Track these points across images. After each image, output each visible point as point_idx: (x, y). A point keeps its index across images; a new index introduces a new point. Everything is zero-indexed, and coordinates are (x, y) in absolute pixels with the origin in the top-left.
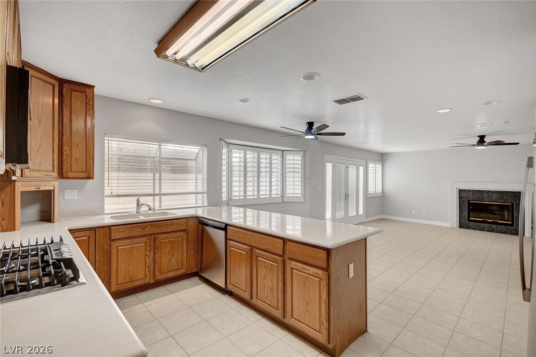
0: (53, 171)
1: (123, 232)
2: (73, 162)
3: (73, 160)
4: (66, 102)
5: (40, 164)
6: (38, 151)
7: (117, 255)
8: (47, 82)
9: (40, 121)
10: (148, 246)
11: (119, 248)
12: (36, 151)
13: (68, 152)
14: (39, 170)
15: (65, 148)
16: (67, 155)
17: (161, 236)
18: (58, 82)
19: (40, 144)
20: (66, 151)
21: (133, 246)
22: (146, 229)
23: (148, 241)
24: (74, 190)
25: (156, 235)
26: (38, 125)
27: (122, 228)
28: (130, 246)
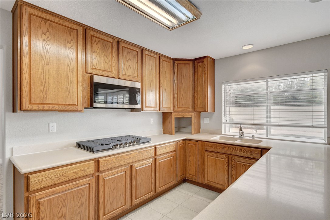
0: (190, 108)
1: (211, 147)
2: (198, 103)
3: (198, 101)
4: (196, 71)
5: (182, 105)
6: (181, 98)
7: (208, 160)
8: (186, 64)
9: (182, 84)
10: (227, 163)
11: (209, 157)
12: (180, 99)
13: (196, 98)
14: (182, 108)
15: (196, 95)
16: (196, 99)
17: (236, 158)
18: (192, 62)
19: (183, 95)
20: (196, 97)
21: (216, 158)
22: (225, 149)
23: (226, 159)
24: (208, 118)
25: (233, 156)
26: (181, 86)
27: (210, 144)
28: (215, 158)
